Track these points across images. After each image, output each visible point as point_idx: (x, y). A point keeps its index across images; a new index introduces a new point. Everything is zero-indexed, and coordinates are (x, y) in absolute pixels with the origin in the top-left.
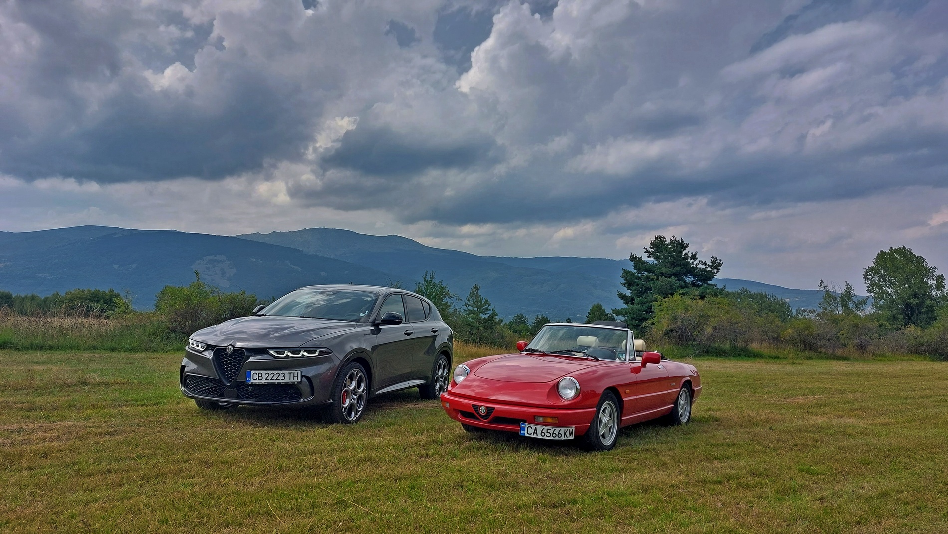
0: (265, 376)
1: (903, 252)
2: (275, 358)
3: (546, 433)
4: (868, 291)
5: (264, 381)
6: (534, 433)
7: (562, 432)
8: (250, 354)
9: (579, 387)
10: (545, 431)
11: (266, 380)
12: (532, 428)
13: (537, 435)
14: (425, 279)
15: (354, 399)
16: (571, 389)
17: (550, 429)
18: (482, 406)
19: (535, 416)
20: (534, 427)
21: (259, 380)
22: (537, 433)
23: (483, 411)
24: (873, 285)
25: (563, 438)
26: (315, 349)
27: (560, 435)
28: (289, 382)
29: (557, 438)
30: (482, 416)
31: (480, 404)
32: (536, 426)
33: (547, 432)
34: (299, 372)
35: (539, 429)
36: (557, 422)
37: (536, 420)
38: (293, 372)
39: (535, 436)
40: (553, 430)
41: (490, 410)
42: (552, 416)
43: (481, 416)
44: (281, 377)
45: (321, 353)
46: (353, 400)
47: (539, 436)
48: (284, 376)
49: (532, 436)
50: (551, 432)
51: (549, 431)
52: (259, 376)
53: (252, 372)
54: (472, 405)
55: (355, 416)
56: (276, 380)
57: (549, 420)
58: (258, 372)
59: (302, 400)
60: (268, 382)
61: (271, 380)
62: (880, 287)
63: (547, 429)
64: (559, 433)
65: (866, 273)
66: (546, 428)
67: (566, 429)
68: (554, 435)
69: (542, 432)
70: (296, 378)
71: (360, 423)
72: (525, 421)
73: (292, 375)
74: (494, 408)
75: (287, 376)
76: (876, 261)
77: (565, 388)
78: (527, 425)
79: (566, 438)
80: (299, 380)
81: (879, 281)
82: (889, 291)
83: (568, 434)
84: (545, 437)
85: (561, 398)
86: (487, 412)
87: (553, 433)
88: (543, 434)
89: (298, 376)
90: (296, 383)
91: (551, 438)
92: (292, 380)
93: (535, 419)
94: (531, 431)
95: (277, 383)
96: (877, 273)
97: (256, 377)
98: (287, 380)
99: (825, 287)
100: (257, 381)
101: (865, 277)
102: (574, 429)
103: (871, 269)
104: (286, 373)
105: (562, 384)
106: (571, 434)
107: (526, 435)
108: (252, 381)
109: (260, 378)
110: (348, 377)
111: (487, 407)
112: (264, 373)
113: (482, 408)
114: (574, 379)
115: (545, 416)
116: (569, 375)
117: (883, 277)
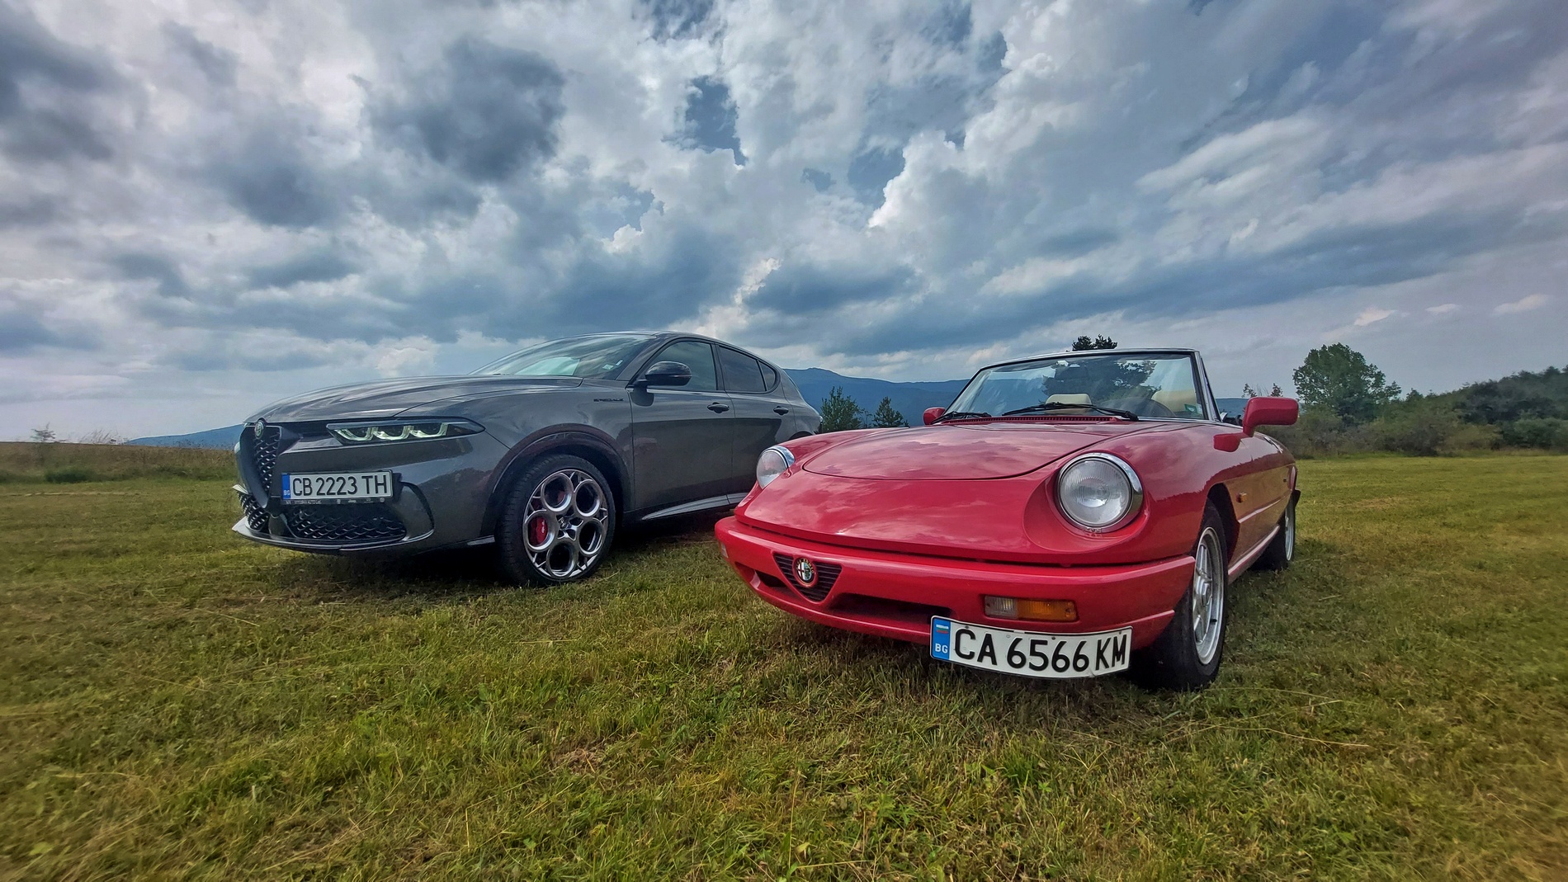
0: (316, 486)
1: (1338, 349)
2: (344, 442)
3: (1027, 653)
4: (1298, 392)
5: (314, 496)
6: (983, 654)
7: (1090, 651)
8: (294, 436)
9: (1136, 485)
10: (1024, 648)
11: (318, 494)
12: (973, 637)
13: (994, 662)
14: (832, 395)
15: (571, 533)
16: (1105, 494)
17: (1045, 643)
18: (800, 559)
19: (982, 596)
20: (980, 633)
21: (305, 494)
22: (992, 655)
23: (807, 575)
24: (1304, 386)
25: (1091, 672)
26: (439, 421)
27: (1081, 663)
28: (364, 499)
29: (1071, 673)
30: (804, 588)
31: (795, 551)
32: (990, 632)
33: (1033, 653)
34: (388, 474)
35: (1002, 640)
36: (1071, 615)
37: (988, 610)
38: (374, 474)
39: (987, 663)
40: (1053, 644)
41: (825, 574)
42: (1051, 597)
43: (800, 588)
44: (348, 488)
45: (451, 430)
46: (566, 535)
47: (1003, 667)
48: (353, 485)
49: (973, 663)
50: (1049, 651)
51: (1039, 648)
52: (305, 486)
53: (292, 478)
54: (776, 554)
55: (576, 568)
56: (339, 493)
57: (1040, 610)
58: (301, 477)
59: (405, 539)
60: (322, 500)
61: (328, 493)
62: (1311, 388)
63: (1034, 643)
64: (1078, 656)
65: (1296, 374)
66: (1026, 639)
67: (1104, 638)
68: (1061, 663)
69: (1012, 652)
70: (381, 488)
71: (594, 583)
72: (945, 612)
73: (372, 482)
74: (838, 566)
75: (361, 483)
76: (1307, 361)
77: (1084, 491)
78: (955, 627)
79: (1103, 671)
80: (389, 494)
81: (1311, 381)
82: (1322, 391)
83: (1108, 654)
84: (1025, 671)
85: (1076, 531)
86: (820, 579)
87: (1057, 656)
88: (1017, 660)
89: (384, 484)
90: (382, 500)
91: (1049, 673)
92: (373, 494)
93: (983, 604)
94: (970, 645)
95: (339, 502)
96: (1308, 373)
97: (299, 487)
98: (362, 494)
99: (1250, 391)
100: (302, 497)
101: (1295, 378)
102: (1129, 633)
103: (1302, 369)
104: (358, 476)
105: (1073, 479)
106: (1118, 654)
107: (954, 657)
108: (293, 497)
109: (308, 490)
110: (543, 486)
111: (816, 562)
112: (313, 477)
113: (803, 566)
114: (1110, 457)
115: (1021, 595)
116: (1091, 449)
117: (1314, 376)
